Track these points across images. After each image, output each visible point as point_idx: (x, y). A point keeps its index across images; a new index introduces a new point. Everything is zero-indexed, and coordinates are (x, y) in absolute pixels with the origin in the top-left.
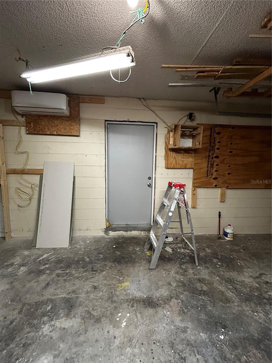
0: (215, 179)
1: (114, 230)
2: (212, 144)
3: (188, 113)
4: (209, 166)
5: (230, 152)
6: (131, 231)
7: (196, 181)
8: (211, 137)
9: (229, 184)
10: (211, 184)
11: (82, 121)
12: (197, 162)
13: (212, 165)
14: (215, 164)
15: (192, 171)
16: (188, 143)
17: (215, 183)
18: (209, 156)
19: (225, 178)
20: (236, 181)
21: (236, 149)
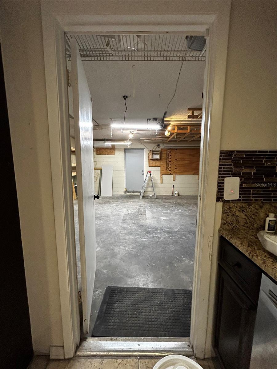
0: (170, 170)
1: (128, 192)
2: (168, 156)
3: (157, 144)
4: (167, 165)
5: (176, 159)
6: (135, 193)
7: (162, 172)
8: (167, 153)
9: (176, 173)
10: (169, 173)
11: (116, 149)
12: (161, 164)
13: (168, 165)
15: (160, 167)
16: (157, 157)
17: (170, 172)
18: (167, 161)
19: (174, 171)
20: (179, 172)
21: (178, 158)
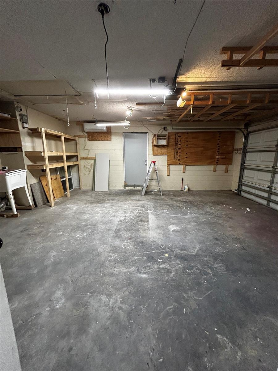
0: (179, 160)
1: (128, 186)
2: (177, 142)
3: (163, 127)
4: (176, 153)
5: (187, 146)
6: (137, 187)
7: (169, 161)
8: (176, 138)
9: (187, 163)
10: (177, 163)
11: (112, 134)
12: (169, 151)
14: (179, 152)
15: (166, 156)
16: (164, 142)
17: (179, 162)
18: (175, 148)
19: (185, 160)
20: (190, 161)
21: (190, 144)
